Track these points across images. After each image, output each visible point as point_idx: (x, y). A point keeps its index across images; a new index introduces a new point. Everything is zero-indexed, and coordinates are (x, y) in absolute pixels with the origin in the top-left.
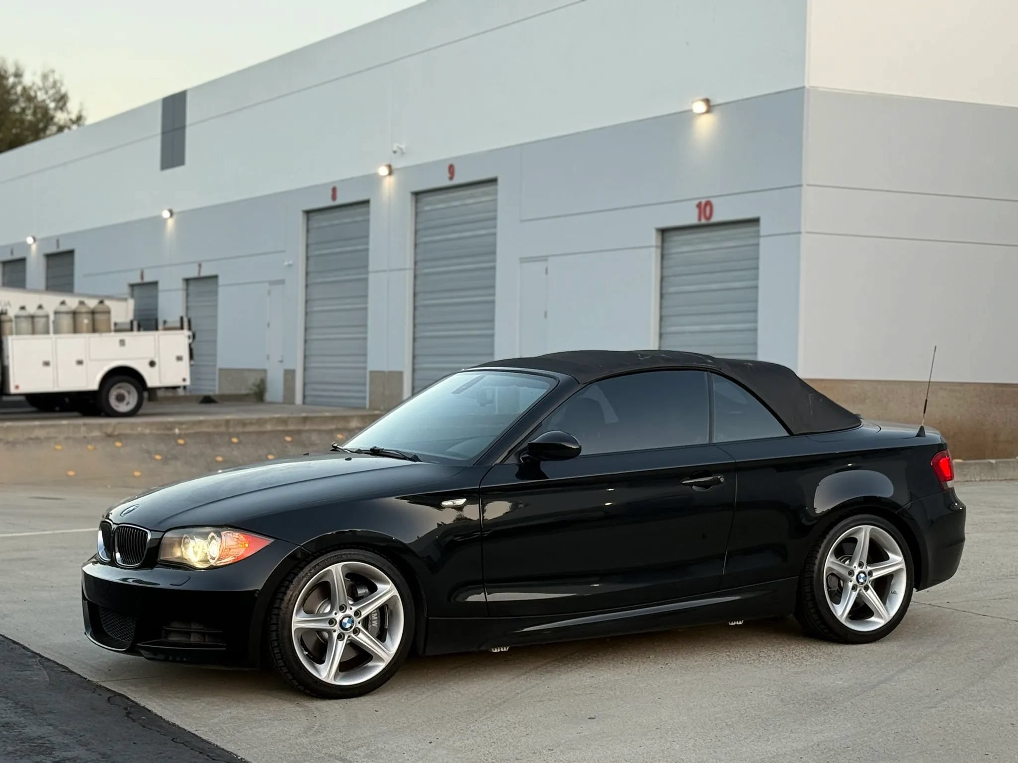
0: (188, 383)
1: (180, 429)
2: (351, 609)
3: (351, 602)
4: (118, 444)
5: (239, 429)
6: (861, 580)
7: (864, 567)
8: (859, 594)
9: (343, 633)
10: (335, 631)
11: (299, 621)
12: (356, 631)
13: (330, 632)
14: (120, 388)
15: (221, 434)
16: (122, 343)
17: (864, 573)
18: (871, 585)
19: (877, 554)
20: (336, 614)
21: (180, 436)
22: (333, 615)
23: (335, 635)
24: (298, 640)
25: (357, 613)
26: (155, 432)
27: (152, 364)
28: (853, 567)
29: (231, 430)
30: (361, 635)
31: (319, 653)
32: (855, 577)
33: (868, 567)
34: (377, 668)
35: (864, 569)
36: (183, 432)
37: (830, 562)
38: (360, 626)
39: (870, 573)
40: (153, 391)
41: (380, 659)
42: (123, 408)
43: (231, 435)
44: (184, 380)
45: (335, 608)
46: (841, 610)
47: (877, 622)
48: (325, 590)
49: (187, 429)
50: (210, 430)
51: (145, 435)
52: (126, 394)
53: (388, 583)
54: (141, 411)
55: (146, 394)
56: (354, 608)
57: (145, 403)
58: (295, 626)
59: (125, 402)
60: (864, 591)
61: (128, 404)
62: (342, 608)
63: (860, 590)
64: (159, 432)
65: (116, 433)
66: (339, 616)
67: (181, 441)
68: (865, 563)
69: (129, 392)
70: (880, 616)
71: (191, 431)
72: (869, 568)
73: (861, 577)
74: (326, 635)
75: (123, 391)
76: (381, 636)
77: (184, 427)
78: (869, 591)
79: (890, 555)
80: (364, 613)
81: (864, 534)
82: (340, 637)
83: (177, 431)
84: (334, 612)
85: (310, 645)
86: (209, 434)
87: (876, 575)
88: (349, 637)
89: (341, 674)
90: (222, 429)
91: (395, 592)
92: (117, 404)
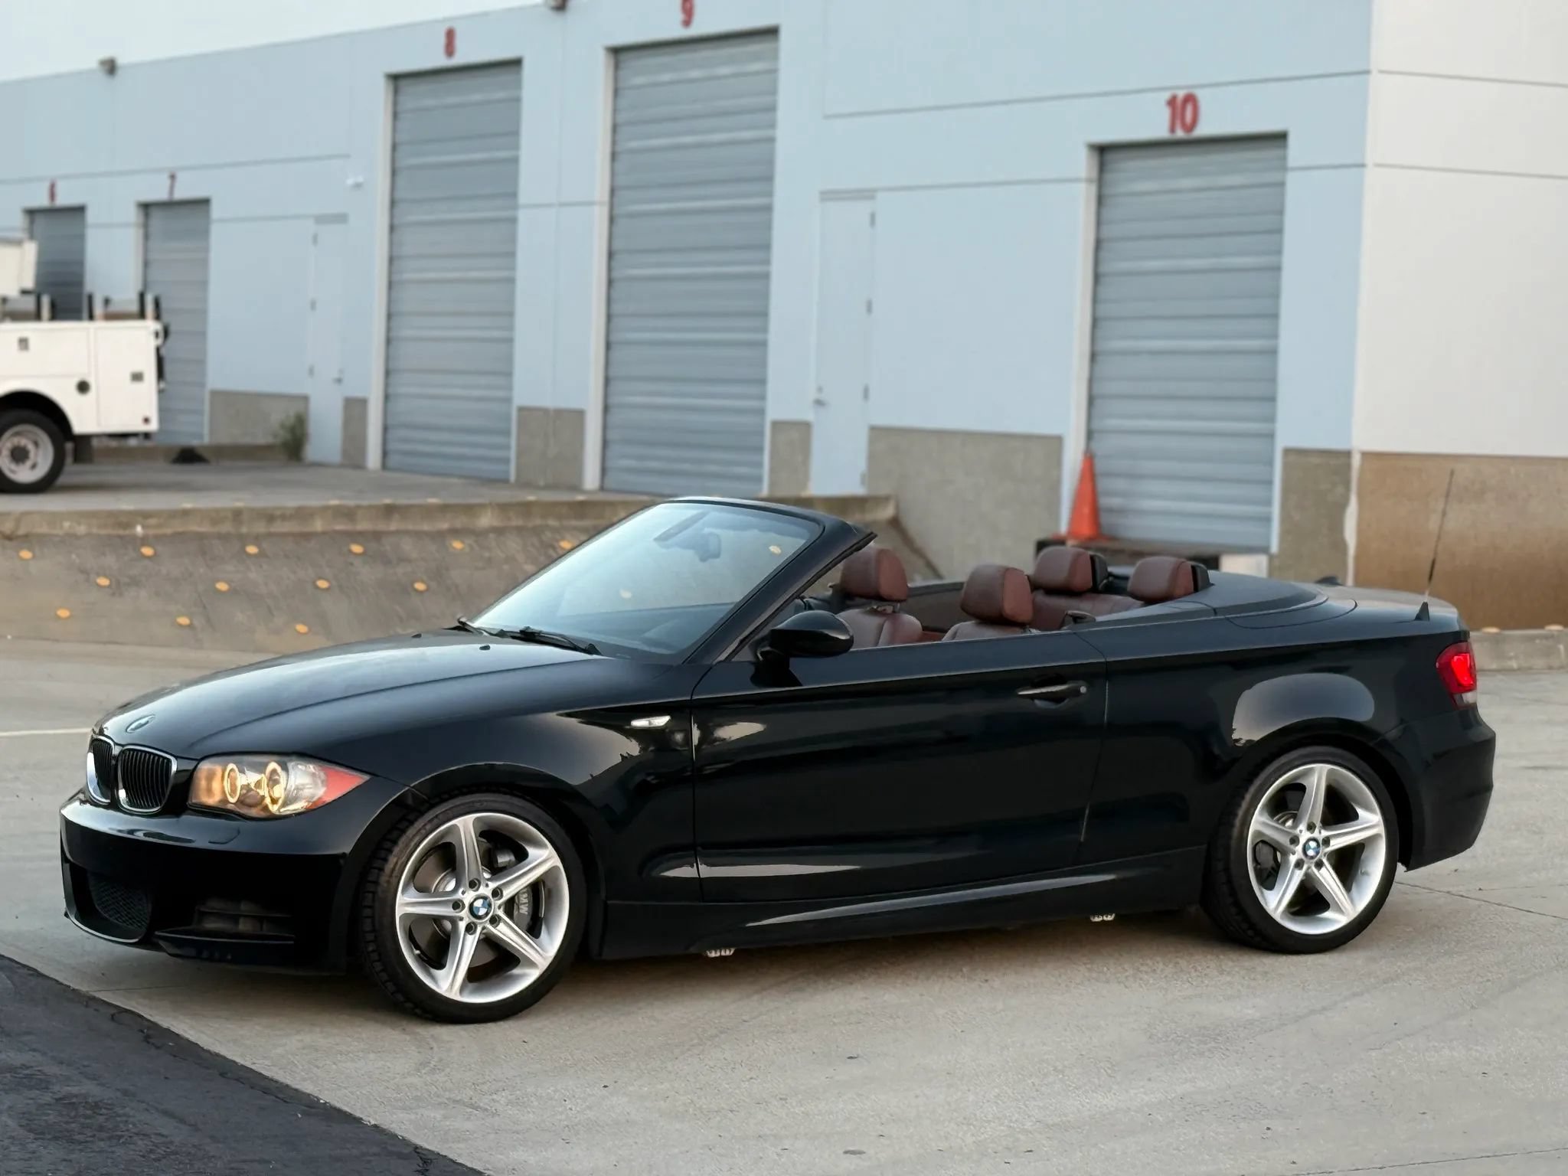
0: (153, 426)
1: (144, 527)
2: (487, 885)
3: (487, 876)
4: (26, 554)
5: (260, 528)
6: (1311, 853)
7: (1317, 830)
8: (1307, 875)
9: (473, 923)
10: (461, 919)
11: (407, 903)
12: (495, 920)
13: (454, 921)
14: (17, 434)
15: (224, 538)
16: (24, 343)
17: (1314, 840)
18: (1328, 859)
19: (1339, 811)
20: (463, 893)
21: (144, 541)
22: (459, 895)
23: (462, 925)
24: (406, 933)
25: (497, 893)
26: (95, 531)
27: (83, 387)
28: (1297, 832)
29: (244, 530)
30: (502, 926)
31: (437, 953)
32: (1299, 848)
33: (1323, 831)
34: (526, 978)
35: (1316, 834)
36: (151, 532)
37: (1259, 822)
38: (501, 913)
39: (1326, 841)
40: (83, 442)
41: (532, 964)
42: (24, 474)
43: (244, 540)
44: (146, 420)
45: (463, 883)
46: (1276, 901)
47: (1334, 921)
48: (446, 856)
49: (159, 526)
50: (205, 528)
51: (76, 537)
52: (31, 447)
53: (545, 846)
54: (62, 480)
55: (69, 446)
56: (493, 885)
57: (69, 466)
58: (399, 912)
59: (29, 463)
60: (1315, 870)
61: (34, 466)
62: (474, 885)
63: (1309, 868)
64: (103, 532)
65: (21, 531)
66: (468, 897)
67: (147, 551)
68: (1318, 824)
69: (36, 444)
70: (1340, 910)
71: (169, 531)
72: (1325, 833)
73: (1310, 848)
74: (448, 925)
75: (23, 442)
76: (534, 928)
77: (153, 521)
78: (1323, 870)
79: (1360, 811)
80: (508, 893)
81: (1317, 777)
82: (470, 929)
83: (139, 529)
84: (461, 890)
85: (423, 939)
86: (200, 537)
87: (1336, 844)
88: (484, 928)
89: (471, 986)
90: (227, 528)
91: (556, 861)
92: (13, 466)
